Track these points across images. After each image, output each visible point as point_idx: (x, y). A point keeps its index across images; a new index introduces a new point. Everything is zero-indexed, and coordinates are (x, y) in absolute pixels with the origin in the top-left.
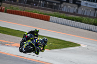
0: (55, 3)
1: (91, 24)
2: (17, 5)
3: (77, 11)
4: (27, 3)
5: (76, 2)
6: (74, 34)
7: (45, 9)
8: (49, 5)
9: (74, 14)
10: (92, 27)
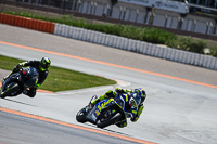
3: (110, 12)
10: (141, 45)
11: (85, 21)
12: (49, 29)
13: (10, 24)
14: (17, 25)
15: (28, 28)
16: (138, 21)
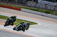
0: (24, 1)
1: (43, 12)
2: (3, 2)
3: (36, 5)
4: (9, 1)
5: (36, 1)
6: (34, 18)
7: (19, 5)
8: (21, 2)
9: (34, 7)
10: (44, 14)
11: (29, 8)
12: (20, 10)
13: (9, 8)
14: (11, 9)
15: (14, 9)
16: (43, 8)
